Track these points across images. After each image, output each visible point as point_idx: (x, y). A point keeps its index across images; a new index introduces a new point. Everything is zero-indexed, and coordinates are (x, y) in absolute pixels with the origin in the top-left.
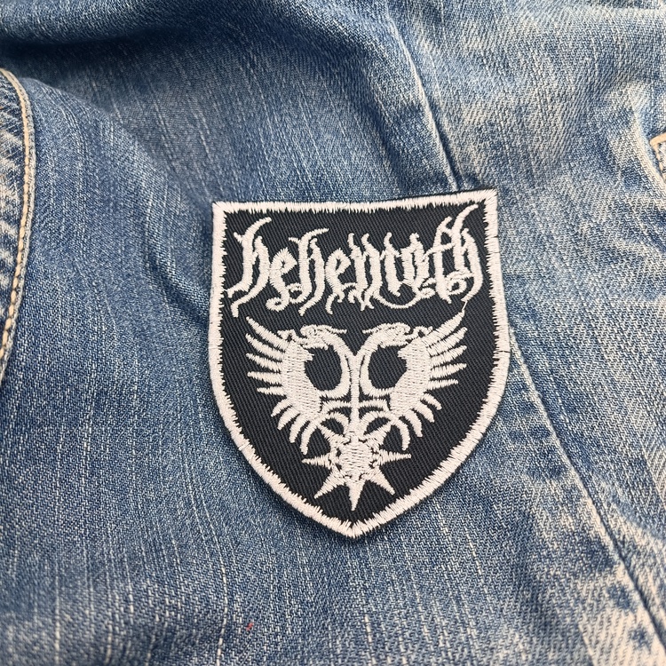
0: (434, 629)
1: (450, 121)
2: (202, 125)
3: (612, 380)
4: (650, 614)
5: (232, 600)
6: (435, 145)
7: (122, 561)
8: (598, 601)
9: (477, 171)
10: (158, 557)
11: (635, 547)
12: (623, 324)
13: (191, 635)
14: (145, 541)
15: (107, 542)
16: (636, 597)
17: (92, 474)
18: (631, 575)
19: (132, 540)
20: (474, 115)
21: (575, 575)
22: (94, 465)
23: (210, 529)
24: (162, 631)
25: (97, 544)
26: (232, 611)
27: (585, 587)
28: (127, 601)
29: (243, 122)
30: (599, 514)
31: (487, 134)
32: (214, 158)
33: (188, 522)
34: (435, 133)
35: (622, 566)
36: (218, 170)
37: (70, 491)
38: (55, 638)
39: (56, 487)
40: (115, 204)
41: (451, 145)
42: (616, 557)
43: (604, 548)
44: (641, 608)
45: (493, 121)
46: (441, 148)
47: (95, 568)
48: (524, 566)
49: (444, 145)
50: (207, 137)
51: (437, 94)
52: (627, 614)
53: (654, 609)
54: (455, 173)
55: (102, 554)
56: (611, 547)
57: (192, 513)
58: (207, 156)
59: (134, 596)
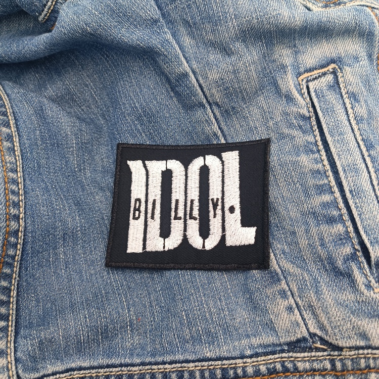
0: (211, 314)
1: (203, 78)
2: (91, 87)
3: (282, 196)
4: (294, 300)
5: (129, 311)
6: (196, 90)
7: (83, 302)
8: (274, 296)
9: (218, 101)
10: (97, 299)
11: (289, 273)
12: (286, 169)
13: (115, 327)
14: (92, 292)
15: (77, 295)
16: (289, 293)
17: (66, 268)
18: (288, 284)
19: (86, 292)
20: (213, 75)
21: (266, 287)
22: (67, 264)
23: (118, 283)
24: (102, 327)
25: (73, 295)
26: (130, 315)
27: (269, 291)
28: (85, 317)
29: (110, 85)
30: (276, 259)
31: (220, 83)
32: (101, 102)
33: (109, 281)
34: (196, 85)
35: (284, 281)
36: (103, 108)
37: (58, 276)
38: (60, 335)
39: (52, 276)
40: (57, 145)
41: (205, 89)
42: (282, 277)
43: (277, 274)
44: (291, 298)
45: (223, 78)
46: (200, 91)
47: (72, 306)
48: (246, 284)
49: (201, 90)
50: (95, 93)
51: (195, 66)
52: (285, 301)
53: (295, 298)
54: (208, 102)
55: (75, 300)
56: (280, 274)
57: (110, 277)
58: (97, 101)
59: (88, 315)
